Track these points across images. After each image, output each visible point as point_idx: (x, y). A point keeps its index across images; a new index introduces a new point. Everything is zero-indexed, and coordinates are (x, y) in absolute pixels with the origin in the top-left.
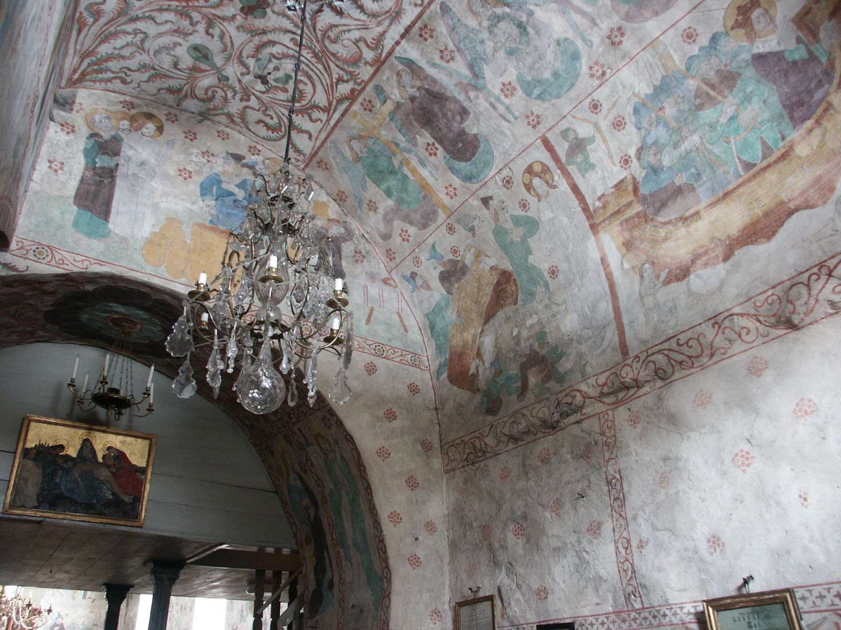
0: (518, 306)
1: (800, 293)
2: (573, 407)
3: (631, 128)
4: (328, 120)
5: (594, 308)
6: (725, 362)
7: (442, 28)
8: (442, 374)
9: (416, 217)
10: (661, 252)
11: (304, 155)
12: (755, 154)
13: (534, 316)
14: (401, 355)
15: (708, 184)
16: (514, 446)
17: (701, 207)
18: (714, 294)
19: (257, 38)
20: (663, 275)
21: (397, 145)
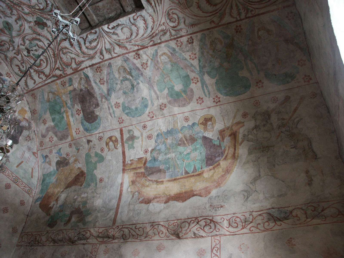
0: (81, 187)
1: (185, 226)
2: (84, 237)
3: (153, 141)
4: (45, 81)
5: (110, 201)
6: (149, 242)
7: (105, 71)
8: (38, 201)
9: (59, 134)
10: (144, 190)
11: (28, 88)
12: (191, 170)
13: (86, 194)
14: (25, 186)
15: (171, 173)
16: (53, 244)
17: (165, 180)
18: (156, 214)
19: (35, 35)
20: (141, 199)
21: (66, 104)
